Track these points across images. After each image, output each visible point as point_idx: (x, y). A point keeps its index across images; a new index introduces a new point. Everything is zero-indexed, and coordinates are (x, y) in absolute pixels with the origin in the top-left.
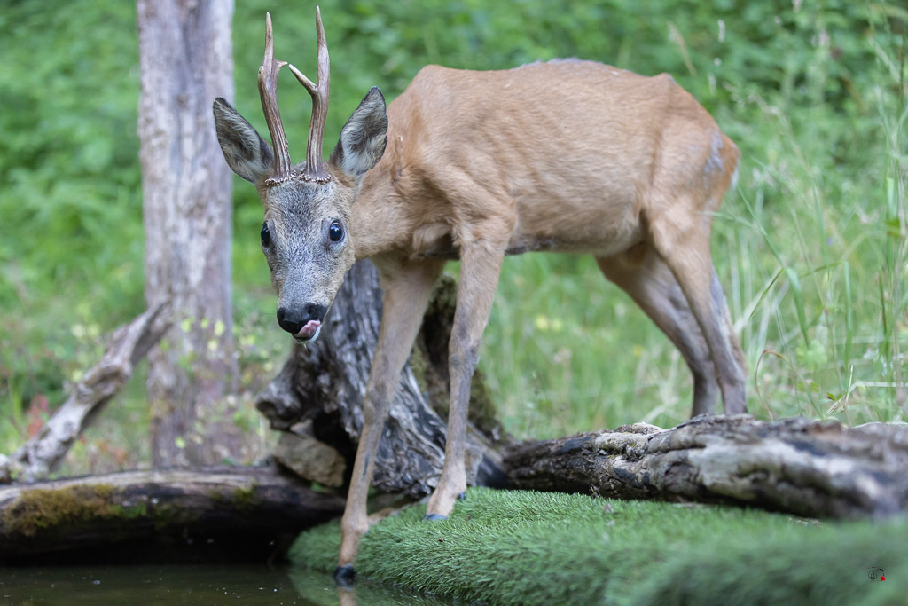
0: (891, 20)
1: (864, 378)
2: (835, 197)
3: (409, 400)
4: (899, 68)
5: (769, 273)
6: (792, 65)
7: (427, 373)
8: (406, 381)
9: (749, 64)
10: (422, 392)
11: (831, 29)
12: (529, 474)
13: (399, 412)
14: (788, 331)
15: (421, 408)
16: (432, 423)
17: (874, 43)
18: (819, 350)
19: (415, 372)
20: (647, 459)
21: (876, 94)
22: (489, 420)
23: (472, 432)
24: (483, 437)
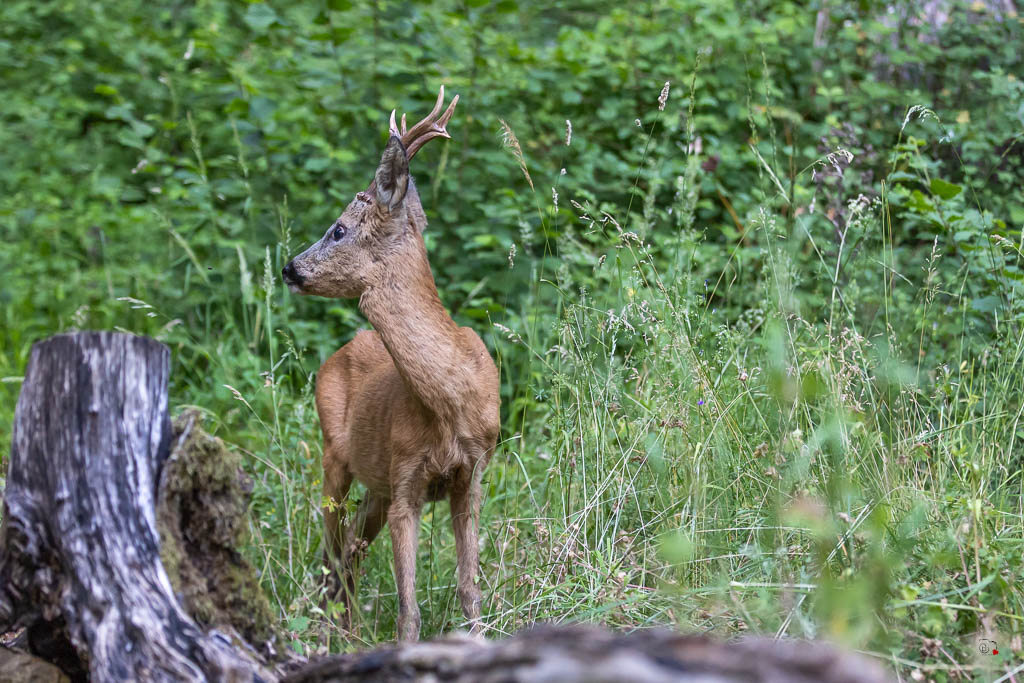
0: (780, 123)
2: (707, 346)
3: (157, 603)
4: (788, 183)
5: (625, 443)
6: (656, 180)
7: (182, 566)
8: (154, 577)
9: (601, 175)
10: (174, 593)
11: (706, 132)
13: (141, 617)
14: (647, 518)
15: (172, 613)
16: (187, 632)
17: (759, 152)
18: (684, 542)
19: (165, 565)
20: (466, 680)
21: (760, 217)
22: (263, 629)
23: (240, 644)
24: (255, 652)
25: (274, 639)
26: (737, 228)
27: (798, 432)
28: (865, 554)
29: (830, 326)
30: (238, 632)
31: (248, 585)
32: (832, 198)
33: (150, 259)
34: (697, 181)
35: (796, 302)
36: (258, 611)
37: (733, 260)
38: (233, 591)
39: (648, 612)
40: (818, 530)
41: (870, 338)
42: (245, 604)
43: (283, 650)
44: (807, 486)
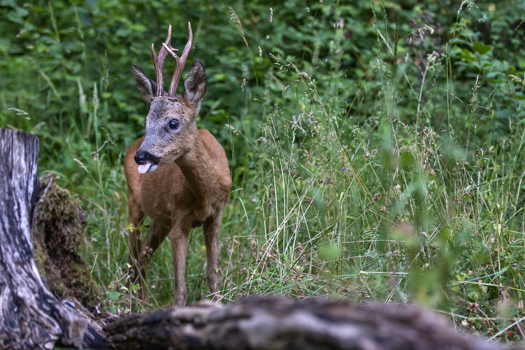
0: (388, 11)
1: (366, 269)
2: (347, 137)
3: (32, 284)
4: (394, 45)
5: (300, 193)
6: (318, 42)
7: (46, 263)
8: (30, 269)
9: (286, 39)
10: (42, 278)
11: (346, 15)
12: (122, 339)
13: (23, 292)
14: (313, 235)
15: (41, 290)
16: (49, 301)
17: (376, 27)
18: (334, 248)
19: (36, 262)
20: (210, 328)
21: (377, 64)
22: (93, 299)
23: (80, 308)
24: (89, 312)
25: (99, 305)
26: (364, 70)
27: (398, 186)
28: (436, 255)
29: (417, 126)
30: (79, 300)
31: (84, 274)
32: (418, 53)
33: (27, 87)
34: (342, 43)
35: (397, 112)
36: (90, 288)
37: (362, 89)
38: (76, 277)
39: (313, 289)
40: (409, 242)
41: (440, 133)
42: (83, 284)
43: (105, 311)
44: (403, 217)
